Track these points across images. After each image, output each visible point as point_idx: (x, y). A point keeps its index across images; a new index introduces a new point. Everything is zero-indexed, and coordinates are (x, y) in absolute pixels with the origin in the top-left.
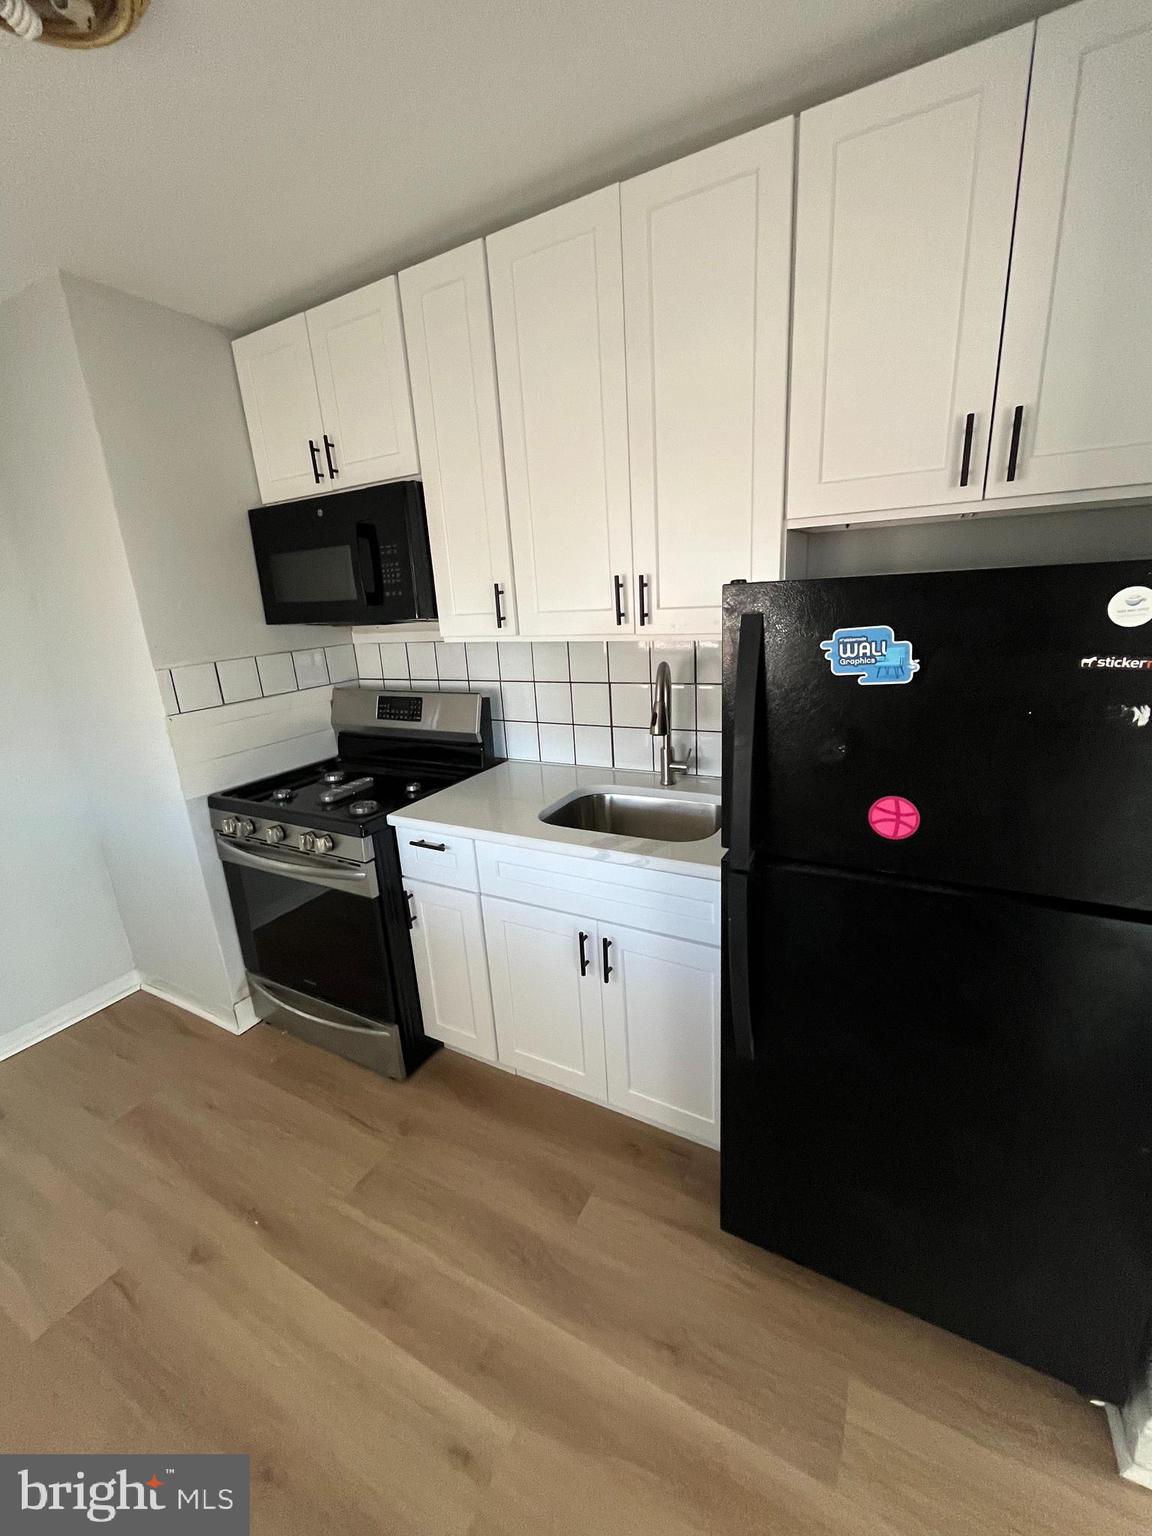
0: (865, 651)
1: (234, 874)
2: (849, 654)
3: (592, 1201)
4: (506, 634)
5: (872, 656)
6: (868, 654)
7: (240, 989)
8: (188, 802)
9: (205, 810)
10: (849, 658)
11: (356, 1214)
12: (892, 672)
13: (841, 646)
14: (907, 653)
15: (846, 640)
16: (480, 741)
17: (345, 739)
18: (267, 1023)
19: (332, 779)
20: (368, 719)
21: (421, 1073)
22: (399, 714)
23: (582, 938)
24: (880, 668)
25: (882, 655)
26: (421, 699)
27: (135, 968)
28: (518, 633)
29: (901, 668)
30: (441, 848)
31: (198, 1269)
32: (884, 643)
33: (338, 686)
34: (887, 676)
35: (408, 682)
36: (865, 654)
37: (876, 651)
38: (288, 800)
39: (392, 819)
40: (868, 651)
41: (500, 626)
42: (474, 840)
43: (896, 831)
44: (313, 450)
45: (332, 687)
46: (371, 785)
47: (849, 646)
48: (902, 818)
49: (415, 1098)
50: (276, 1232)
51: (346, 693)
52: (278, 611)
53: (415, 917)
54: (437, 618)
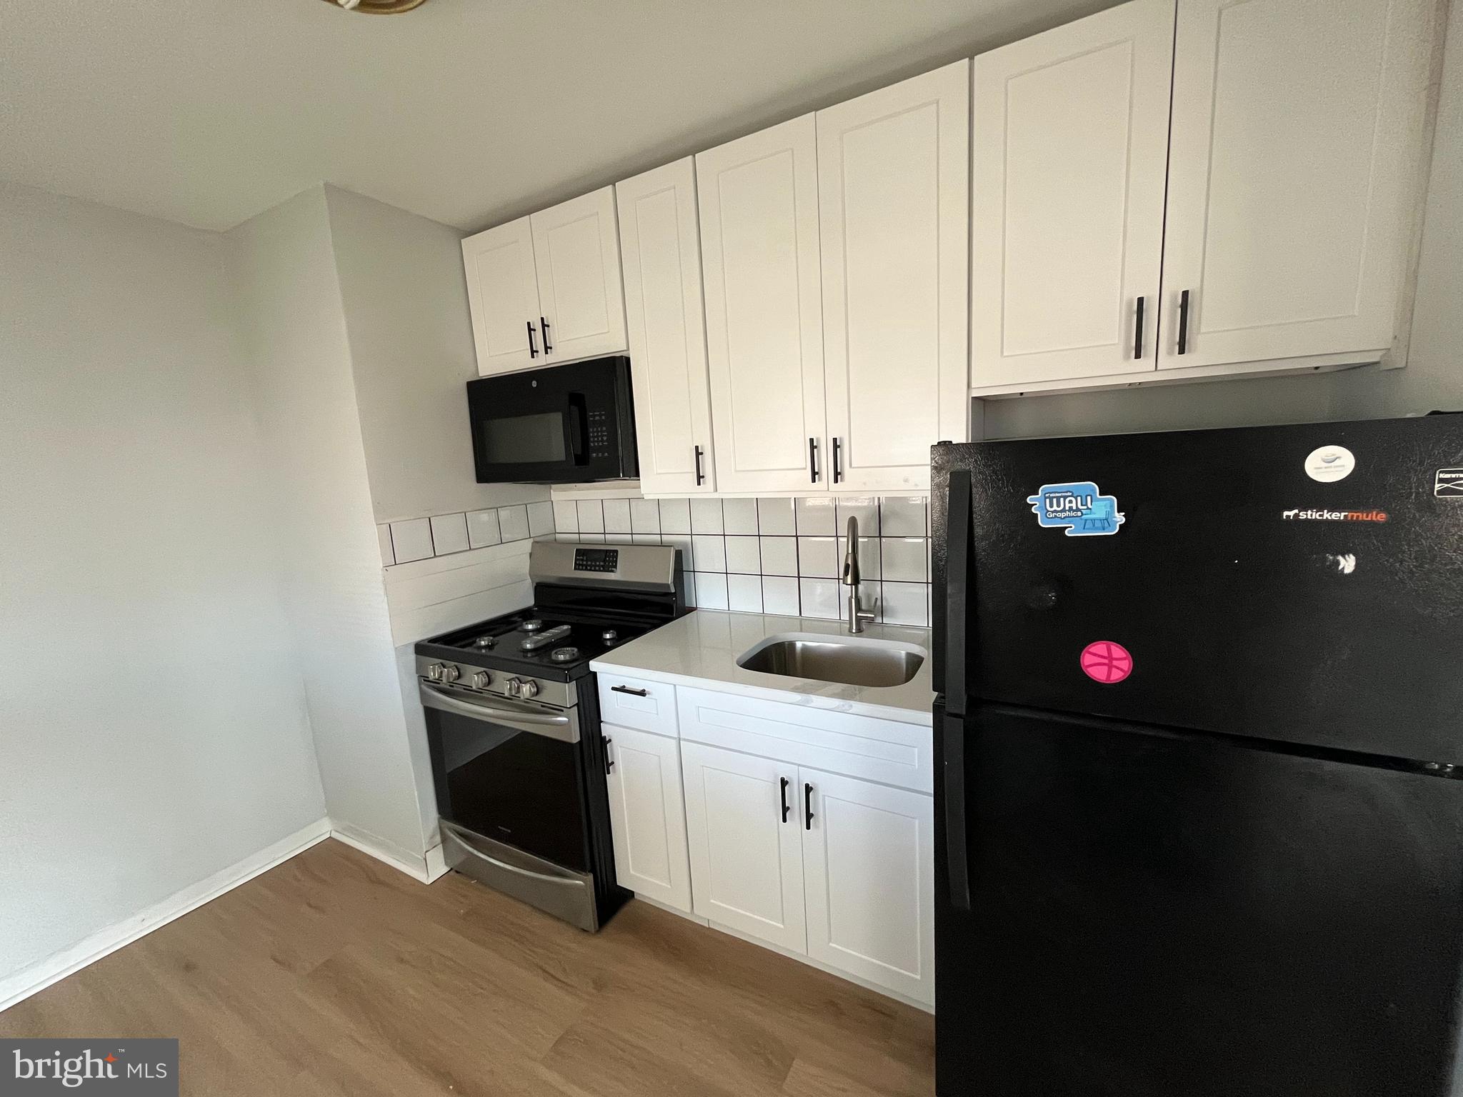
0: (1070, 505)
2: (1055, 508)
3: (798, 1065)
4: (707, 489)
5: (1078, 510)
6: (1074, 508)
7: (432, 837)
8: (396, 649)
9: (412, 656)
10: (1055, 511)
11: (554, 1078)
12: (1098, 524)
13: (1048, 500)
14: (1112, 506)
15: (1051, 495)
16: (673, 591)
17: (541, 589)
18: (457, 872)
19: (530, 627)
20: (565, 570)
21: (612, 925)
22: (596, 566)
23: (784, 783)
24: (1086, 520)
25: (1088, 508)
26: (616, 551)
27: (327, 815)
28: (716, 490)
29: (1107, 521)
30: (642, 693)
32: (1089, 498)
33: (537, 539)
34: (1094, 528)
35: (603, 536)
36: (1071, 508)
37: (1082, 505)
38: (489, 647)
39: (594, 665)
40: (1074, 505)
41: (699, 484)
42: (675, 686)
43: (1108, 674)
44: (530, 330)
45: (531, 540)
46: (569, 633)
47: (1055, 500)
48: (1115, 663)
49: (609, 951)
51: (544, 546)
52: (488, 470)
53: (613, 763)
54: (639, 476)
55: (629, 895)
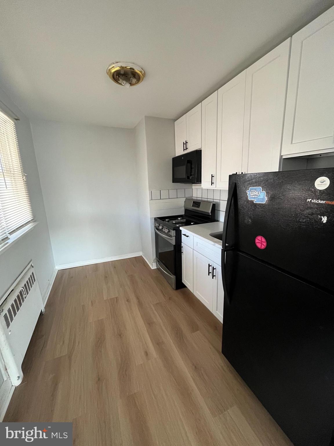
1: (157, 235)
2: (252, 194)
4: (214, 186)
5: (257, 195)
7: (154, 260)
8: (151, 218)
9: (154, 220)
10: (252, 195)
11: (153, 308)
12: (261, 200)
13: (251, 192)
14: (265, 194)
15: (252, 190)
16: (210, 214)
17: (186, 210)
18: (158, 269)
19: (179, 219)
20: (190, 207)
21: (179, 291)
22: (196, 206)
23: (209, 266)
24: (259, 198)
25: (259, 195)
26: (200, 203)
27: (142, 251)
28: (216, 187)
29: (263, 199)
30: (187, 236)
31: (127, 303)
32: (260, 192)
33: (187, 198)
36: (255, 194)
38: (168, 221)
39: (182, 228)
40: (256, 194)
41: (212, 185)
42: (193, 236)
43: (261, 246)
44: (184, 144)
45: (185, 198)
46: (185, 221)
47: (252, 192)
49: (176, 295)
50: (140, 304)
51: (187, 200)
52: (175, 180)
53: (183, 252)
54: (201, 182)
55: (184, 286)
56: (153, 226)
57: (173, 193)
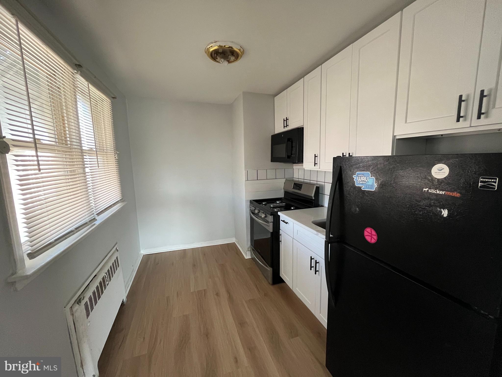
0: (363, 179)
1: (252, 220)
2: (359, 180)
3: (298, 338)
4: (316, 168)
5: (365, 181)
6: (364, 180)
7: (249, 248)
8: (246, 200)
10: (359, 181)
11: (246, 305)
12: (370, 186)
13: (358, 177)
14: (374, 181)
15: (359, 175)
16: (313, 198)
17: (286, 193)
18: (252, 259)
19: (278, 202)
20: (291, 189)
21: (276, 286)
22: (297, 188)
23: (311, 259)
24: (367, 185)
25: (368, 181)
26: (302, 185)
27: (235, 237)
28: (320, 168)
29: (372, 186)
30: (287, 223)
31: (216, 297)
32: (368, 177)
33: (287, 179)
34: (369, 188)
35: (298, 179)
37: (366, 180)
39: (281, 213)
40: (364, 179)
41: (315, 166)
42: (293, 223)
43: (371, 240)
44: (284, 121)
45: (285, 179)
46: (284, 205)
47: (360, 177)
49: (272, 290)
50: (231, 299)
51: (288, 181)
52: (274, 159)
53: (281, 241)
54: (303, 162)
56: (248, 210)
57: (271, 173)
